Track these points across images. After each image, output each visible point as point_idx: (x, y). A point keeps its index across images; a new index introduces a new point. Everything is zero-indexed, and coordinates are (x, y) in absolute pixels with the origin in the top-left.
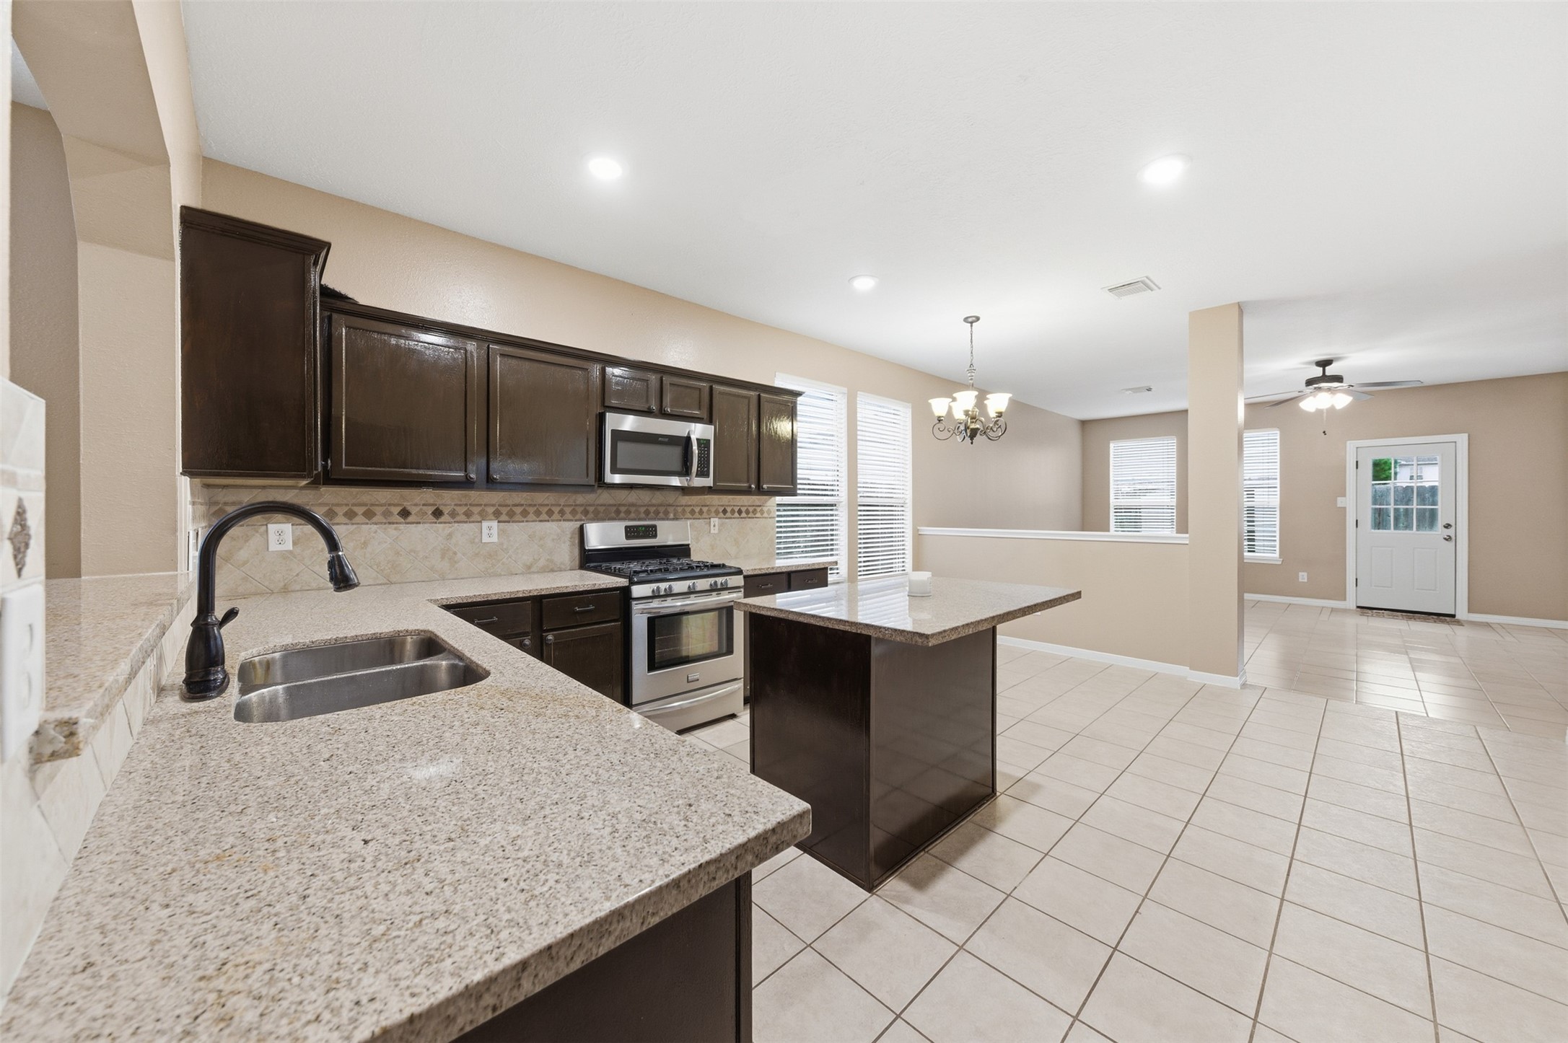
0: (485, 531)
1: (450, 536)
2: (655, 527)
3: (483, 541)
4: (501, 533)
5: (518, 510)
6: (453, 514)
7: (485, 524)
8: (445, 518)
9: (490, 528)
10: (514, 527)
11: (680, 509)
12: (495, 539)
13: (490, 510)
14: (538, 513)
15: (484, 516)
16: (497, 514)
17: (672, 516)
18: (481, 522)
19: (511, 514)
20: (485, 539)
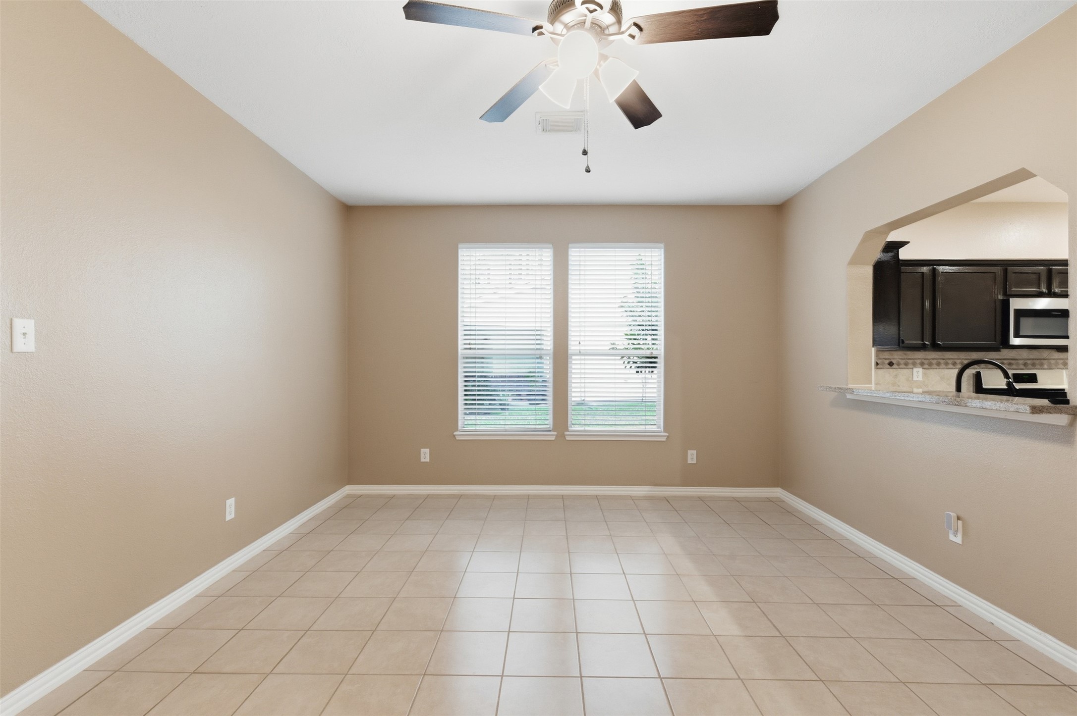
0: (915, 374)
1: (896, 376)
2: (1035, 375)
3: (914, 380)
4: (924, 375)
5: (934, 362)
6: (898, 364)
7: (915, 370)
8: (895, 366)
9: (918, 372)
10: (932, 372)
11: (1053, 362)
12: (920, 379)
13: (918, 361)
14: (947, 364)
15: (914, 365)
16: (922, 364)
17: (1045, 366)
18: (913, 369)
19: (930, 364)
20: (915, 378)
